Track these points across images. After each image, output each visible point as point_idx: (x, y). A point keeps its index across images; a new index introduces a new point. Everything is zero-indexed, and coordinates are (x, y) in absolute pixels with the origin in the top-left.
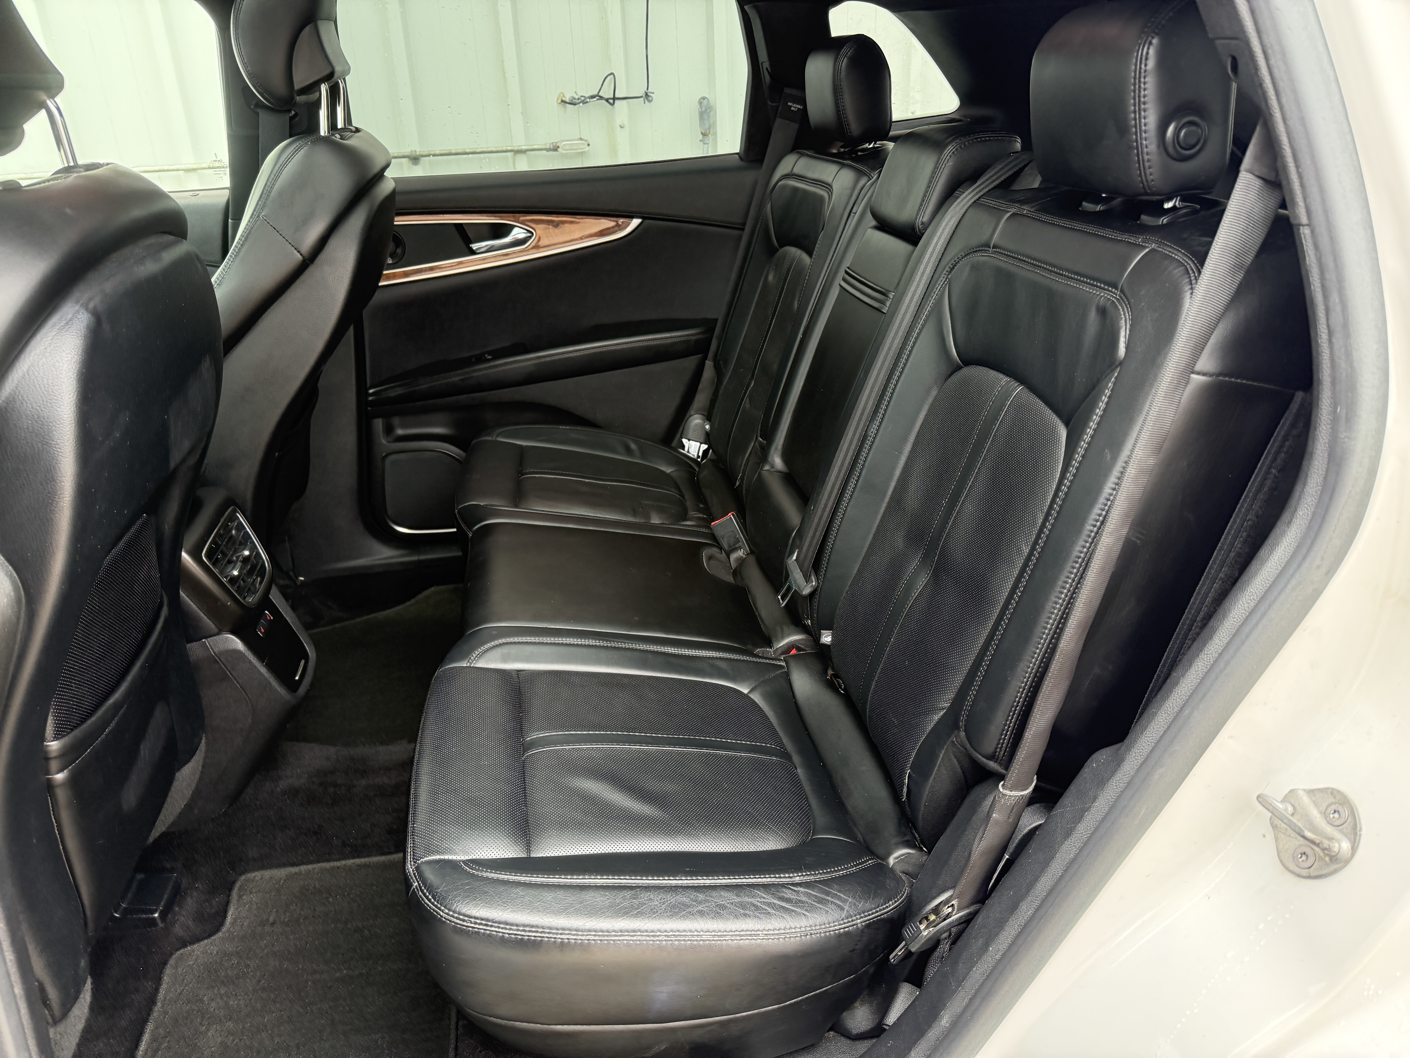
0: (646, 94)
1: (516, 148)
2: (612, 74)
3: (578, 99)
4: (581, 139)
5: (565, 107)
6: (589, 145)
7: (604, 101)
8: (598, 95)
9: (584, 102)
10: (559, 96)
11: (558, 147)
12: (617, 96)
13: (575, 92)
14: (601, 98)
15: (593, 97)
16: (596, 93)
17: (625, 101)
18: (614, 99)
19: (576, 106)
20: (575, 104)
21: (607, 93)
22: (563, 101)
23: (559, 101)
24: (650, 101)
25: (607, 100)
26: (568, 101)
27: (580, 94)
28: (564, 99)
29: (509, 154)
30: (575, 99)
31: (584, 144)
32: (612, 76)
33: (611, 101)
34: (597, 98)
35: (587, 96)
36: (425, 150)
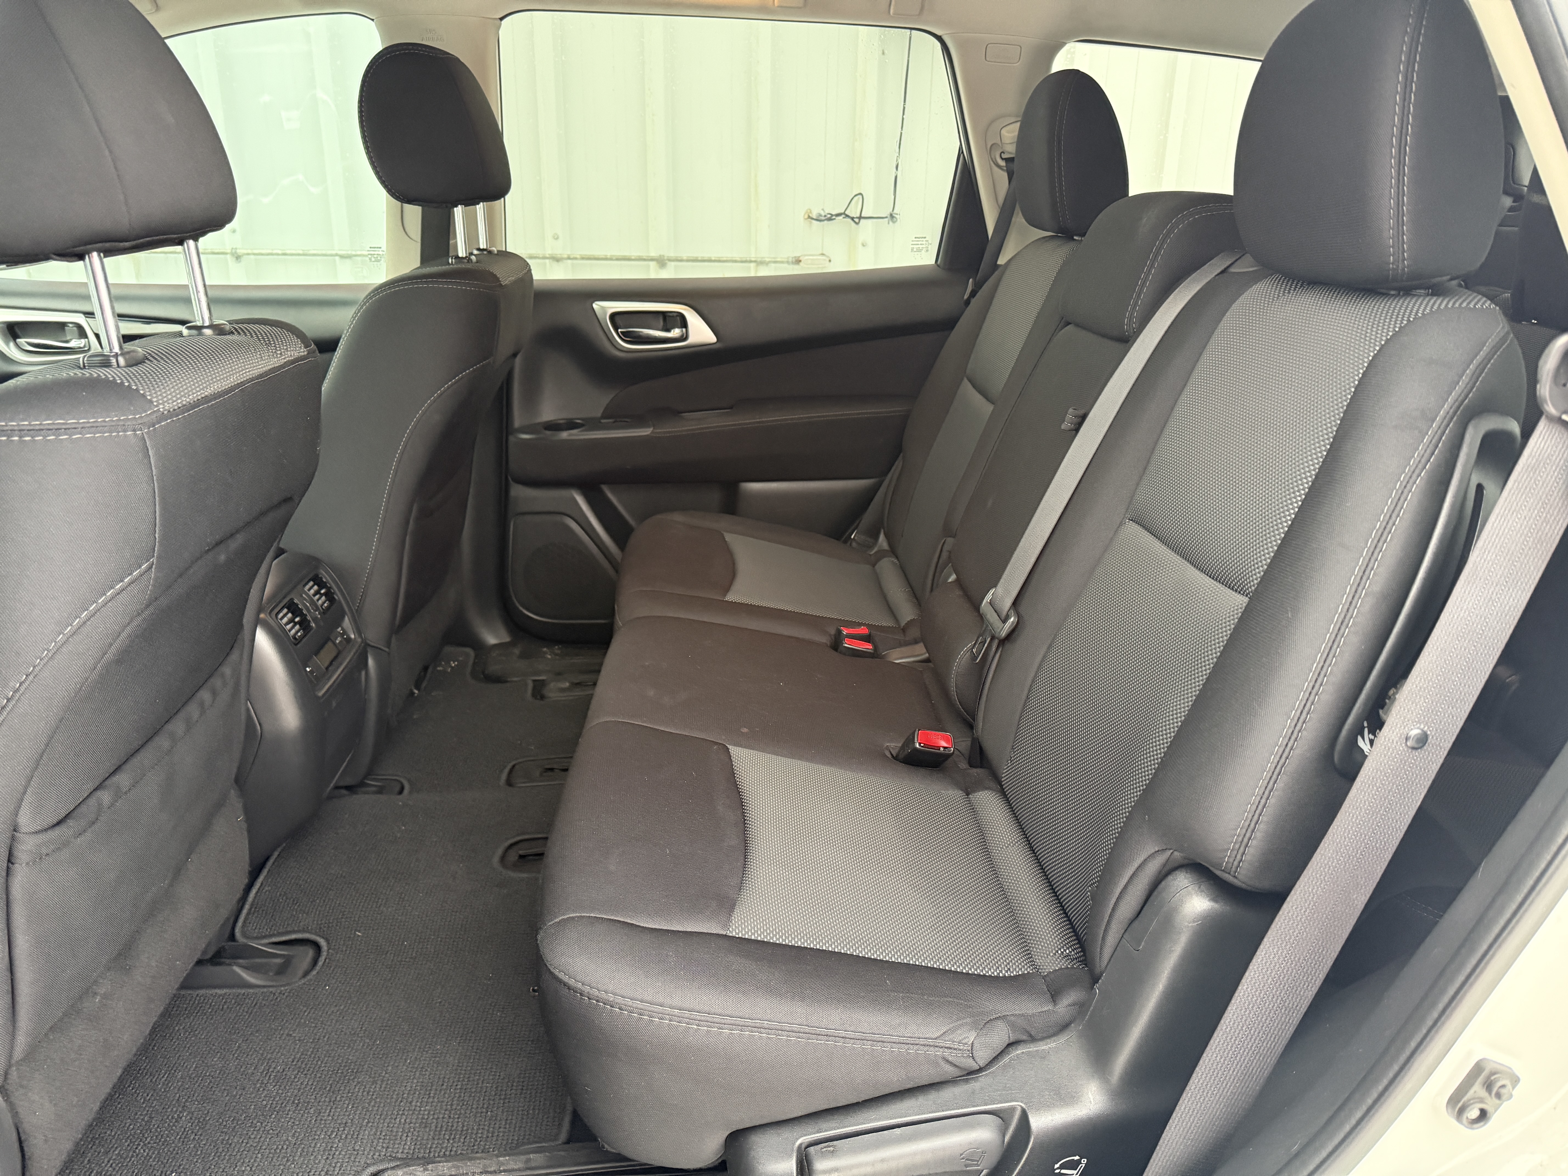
0: (891, 215)
1: (759, 260)
2: (860, 194)
3: (825, 216)
4: (823, 254)
5: (811, 223)
6: (830, 261)
7: (849, 220)
8: (844, 213)
9: (830, 219)
10: (807, 212)
11: (800, 261)
12: (863, 215)
13: (823, 210)
14: (847, 216)
15: (838, 215)
16: (843, 211)
17: (870, 221)
18: (860, 218)
19: (822, 223)
20: (820, 221)
21: (854, 212)
22: (809, 217)
23: (806, 216)
24: (894, 222)
25: (852, 219)
26: (815, 217)
27: (827, 212)
28: (810, 215)
29: (752, 265)
30: (821, 215)
31: (825, 260)
32: (860, 196)
33: (857, 220)
34: (843, 216)
35: (834, 213)
36: (672, 254)
